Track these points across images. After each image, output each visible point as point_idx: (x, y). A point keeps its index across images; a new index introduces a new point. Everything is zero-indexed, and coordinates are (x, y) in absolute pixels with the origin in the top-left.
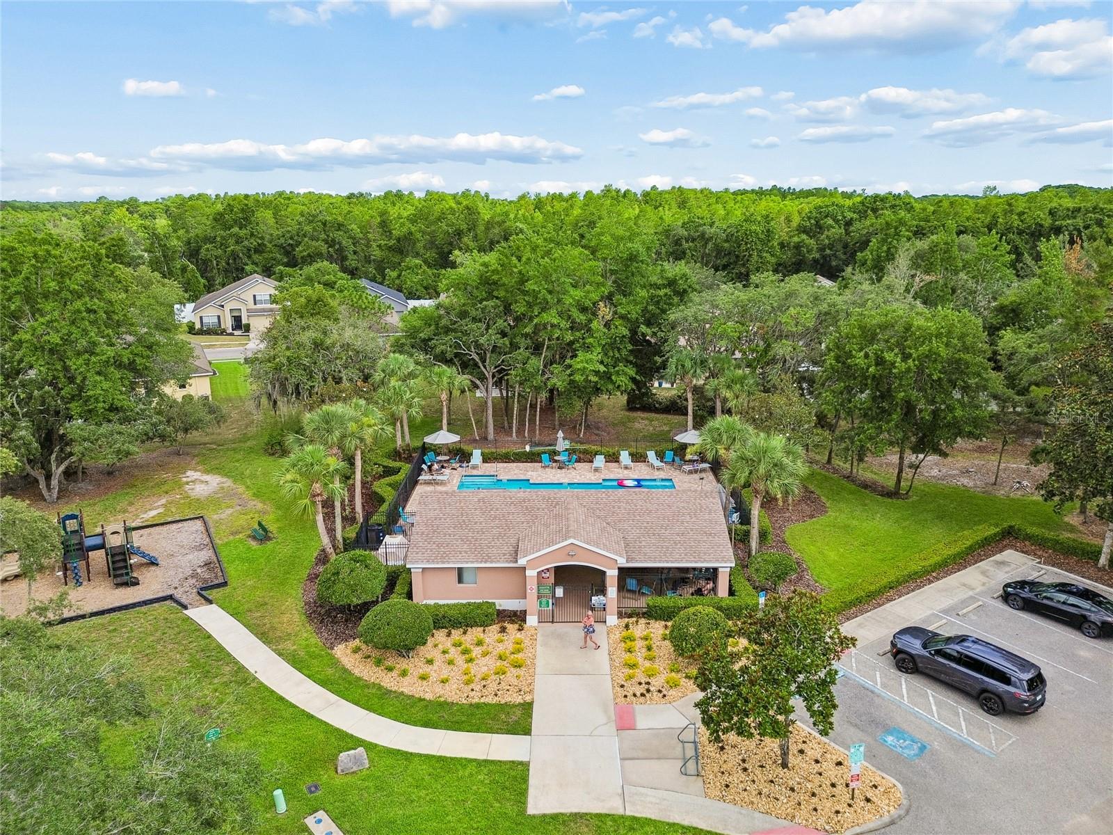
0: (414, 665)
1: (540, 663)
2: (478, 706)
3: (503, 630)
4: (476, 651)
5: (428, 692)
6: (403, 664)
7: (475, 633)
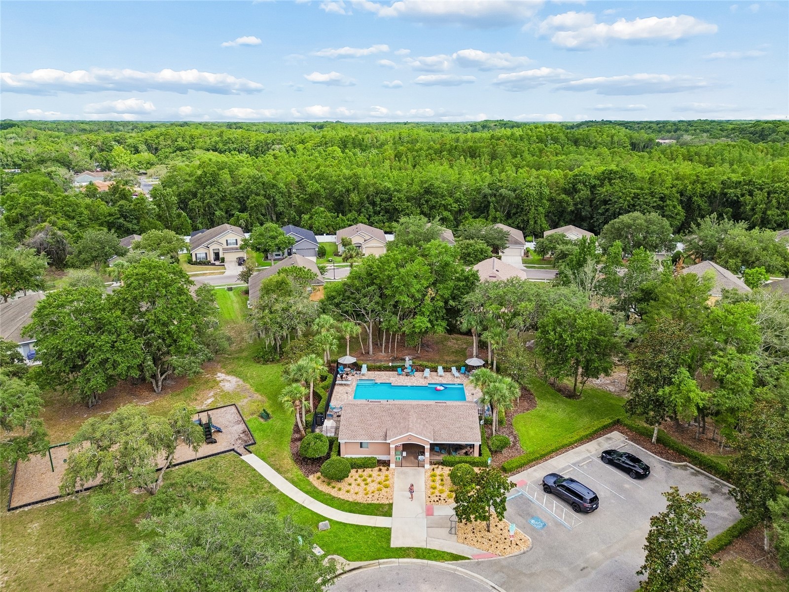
0: (343, 485)
1: (396, 486)
2: (371, 504)
3: (380, 470)
4: (369, 480)
5: (350, 498)
6: (339, 485)
7: (368, 471)
